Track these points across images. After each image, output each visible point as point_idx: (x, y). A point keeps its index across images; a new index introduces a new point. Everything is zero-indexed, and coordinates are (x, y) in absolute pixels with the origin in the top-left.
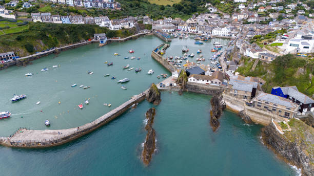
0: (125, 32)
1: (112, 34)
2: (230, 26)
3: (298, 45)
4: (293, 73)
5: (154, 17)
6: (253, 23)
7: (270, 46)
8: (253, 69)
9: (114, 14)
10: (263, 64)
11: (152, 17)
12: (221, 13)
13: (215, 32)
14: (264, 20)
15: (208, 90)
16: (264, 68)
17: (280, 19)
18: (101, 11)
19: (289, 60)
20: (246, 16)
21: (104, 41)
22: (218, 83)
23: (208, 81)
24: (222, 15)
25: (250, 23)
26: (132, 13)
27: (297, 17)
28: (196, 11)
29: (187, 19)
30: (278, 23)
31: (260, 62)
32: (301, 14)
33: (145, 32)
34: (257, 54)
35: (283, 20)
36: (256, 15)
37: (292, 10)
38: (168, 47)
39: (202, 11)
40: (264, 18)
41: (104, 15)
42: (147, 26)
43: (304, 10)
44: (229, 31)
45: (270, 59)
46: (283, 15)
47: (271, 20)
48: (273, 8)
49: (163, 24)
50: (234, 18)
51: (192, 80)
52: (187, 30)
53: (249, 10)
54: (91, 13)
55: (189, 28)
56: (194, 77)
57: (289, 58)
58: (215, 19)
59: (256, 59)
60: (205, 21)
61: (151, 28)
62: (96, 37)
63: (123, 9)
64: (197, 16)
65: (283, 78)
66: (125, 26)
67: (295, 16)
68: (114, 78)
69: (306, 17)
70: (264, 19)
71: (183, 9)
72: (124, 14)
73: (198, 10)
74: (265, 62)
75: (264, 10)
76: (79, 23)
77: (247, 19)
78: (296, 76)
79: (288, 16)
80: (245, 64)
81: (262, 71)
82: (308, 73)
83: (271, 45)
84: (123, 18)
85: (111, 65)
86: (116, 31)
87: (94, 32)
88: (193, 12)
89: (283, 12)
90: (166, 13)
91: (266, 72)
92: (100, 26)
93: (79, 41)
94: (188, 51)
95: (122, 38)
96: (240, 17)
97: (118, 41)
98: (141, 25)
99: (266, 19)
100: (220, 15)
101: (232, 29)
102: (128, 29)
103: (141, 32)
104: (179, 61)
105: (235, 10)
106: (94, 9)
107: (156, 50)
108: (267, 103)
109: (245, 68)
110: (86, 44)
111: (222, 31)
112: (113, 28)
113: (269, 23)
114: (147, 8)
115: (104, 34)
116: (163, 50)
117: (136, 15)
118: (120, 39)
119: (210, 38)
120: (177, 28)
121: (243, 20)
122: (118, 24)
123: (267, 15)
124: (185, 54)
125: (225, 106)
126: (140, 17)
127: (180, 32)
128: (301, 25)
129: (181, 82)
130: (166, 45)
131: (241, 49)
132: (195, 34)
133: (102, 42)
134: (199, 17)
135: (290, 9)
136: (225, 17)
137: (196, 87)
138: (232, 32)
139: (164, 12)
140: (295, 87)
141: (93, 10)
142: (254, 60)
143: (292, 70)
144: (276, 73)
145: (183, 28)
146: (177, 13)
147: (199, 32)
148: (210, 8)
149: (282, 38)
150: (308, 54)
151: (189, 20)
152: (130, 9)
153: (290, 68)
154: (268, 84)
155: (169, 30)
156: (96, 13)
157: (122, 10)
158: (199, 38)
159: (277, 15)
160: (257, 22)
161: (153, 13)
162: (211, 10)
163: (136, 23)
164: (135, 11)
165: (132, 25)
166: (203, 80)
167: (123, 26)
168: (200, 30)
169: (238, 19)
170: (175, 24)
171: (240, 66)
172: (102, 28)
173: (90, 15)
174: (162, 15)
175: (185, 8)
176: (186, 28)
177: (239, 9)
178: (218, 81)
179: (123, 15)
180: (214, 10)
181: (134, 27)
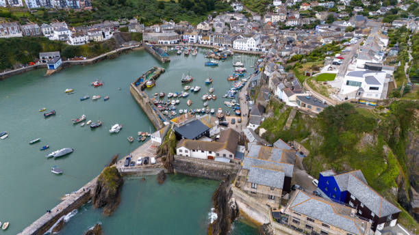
0: (95, 48)
1: (70, 53)
2: (259, 34)
3: (359, 84)
4: (355, 141)
5: (147, 21)
6: (293, 28)
7: (314, 82)
8: (288, 125)
9: (78, 17)
10: (303, 117)
11: (142, 22)
12: (249, 12)
13: (238, 45)
14: (309, 23)
15: (211, 171)
16: (306, 125)
17: (330, 20)
18: (56, 13)
19: (346, 115)
20: (284, 17)
21: (56, 66)
22: (228, 156)
23: (210, 152)
24: (250, 15)
25: (288, 28)
26: (111, 15)
27: (353, 17)
28: (213, 9)
29: (199, 23)
30: (327, 27)
31: (298, 114)
32: (359, 13)
33: (130, 45)
34: (294, 97)
35: (335, 23)
36: (297, 16)
37: (346, 6)
38: (162, 72)
39: (222, 9)
40: (308, 19)
41: (61, 20)
42: (134, 35)
43: (362, 6)
44: (258, 42)
45: (315, 110)
46: (335, 14)
47: (318, 22)
48: (320, 4)
49: (161, 32)
50: (267, 20)
51: (182, 151)
52: (198, 42)
53: (288, 8)
54: (36, 17)
55: (200, 37)
56: (187, 146)
57: (346, 113)
58: (240, 22)
59: (292, 107)
60: (226, 24)
61: (141, 38)
62: (43, 58)
63: (96, 9)
64: (214, 17)
65: (339, 150)
66: (95, 38)
67: (351, 15)
68: (45, 148)
69: (365, 17)
70: (308, 21)
71: (194, 7)
72: (97, 16)
73: (217, 7)
74: (307, 114)
75: (309, 7)
76: (11, 35)
77: (285, 21)
78: (361, 148)
79: (340, 16)
80: (276, 114)
81: (302, 130)
82: (381, 144)
83: (317, 80)
84: (93, 24)
85: (53, 114)
86: (78, 47)
87: (39, 50)
88: (209, 10)
89: (334, 10)
90: (166, 14)
91: (309, 134)
92: (50, 39)
93: (10, 67)
94: (191, 81)
95: (89, 58)
96: (276, 19)
97: (81, 64)
98: (124, 35)
99: (311, 22)
100: (247, 15)
101: (262, 39)
102: (100, 42)
103: (124, 47)
104: (173, 102)
105: (268, 7)
106: (43, 10)
107: (139, 80)
108: (311, 220)
109: (275, 122)
110: (25, 71)
111: (248, 43)
112: (73, 41)
113: (315, 28)
114: (137, 6)
115: (58, 53)
116: (151, 80)
117: (118, 18)
118: (85, 60)
119: (229, 55)
120: (182, 37)
121: (279, 23)
122: (82, 36)
123: (312, 15)
124: (186, 87)
125: (237, 210)
126: (124, 22)
127: (186, 44)
128: (360, 35)
129: (165, 154)
130: (160, 68)
131: (270, 81)
132: (208, 48)
133: (52, 66)
134: (217, 19)
135: (343, 5)
136: (254, 19)
137: (190, 166)
138: (263, 45)
139: (163, 11)
140: (359, 172)
141: (42, 12)
142: (290, 109)
143: (353, 136)
144: (327, 138)
145: (191, 37)
146: (184, 12)
147: (215, 44)
148: (234, 5)
149: (335, 63)
150: (378, 101)
151: (200, 25)
152: (108, 8)
153: (348, 132)
154: (312, 157)
155: (169, 42)
156: (46, 16)
157: (94, 10)
158: (213, 55)
159: (326, 14)
160: (299, 27)
161: (146, 14)
162: (235, 7)
163: (117, 31)
164: (116, 12)
165: (109, 36)
166: (203, 152)
167: (92, 38)
168: (215, 41)
169: (273, 21)
170: (179, 32)
171: (268, 116)
172: (53, 42)
173: (33, 21)
174: (160, 17)
175: (196, 5)
176: (194, 38)
177: (274, 7)
178: (228, 153)
179: (95, 18)
180: (239, 8)
181: (112, 39)
